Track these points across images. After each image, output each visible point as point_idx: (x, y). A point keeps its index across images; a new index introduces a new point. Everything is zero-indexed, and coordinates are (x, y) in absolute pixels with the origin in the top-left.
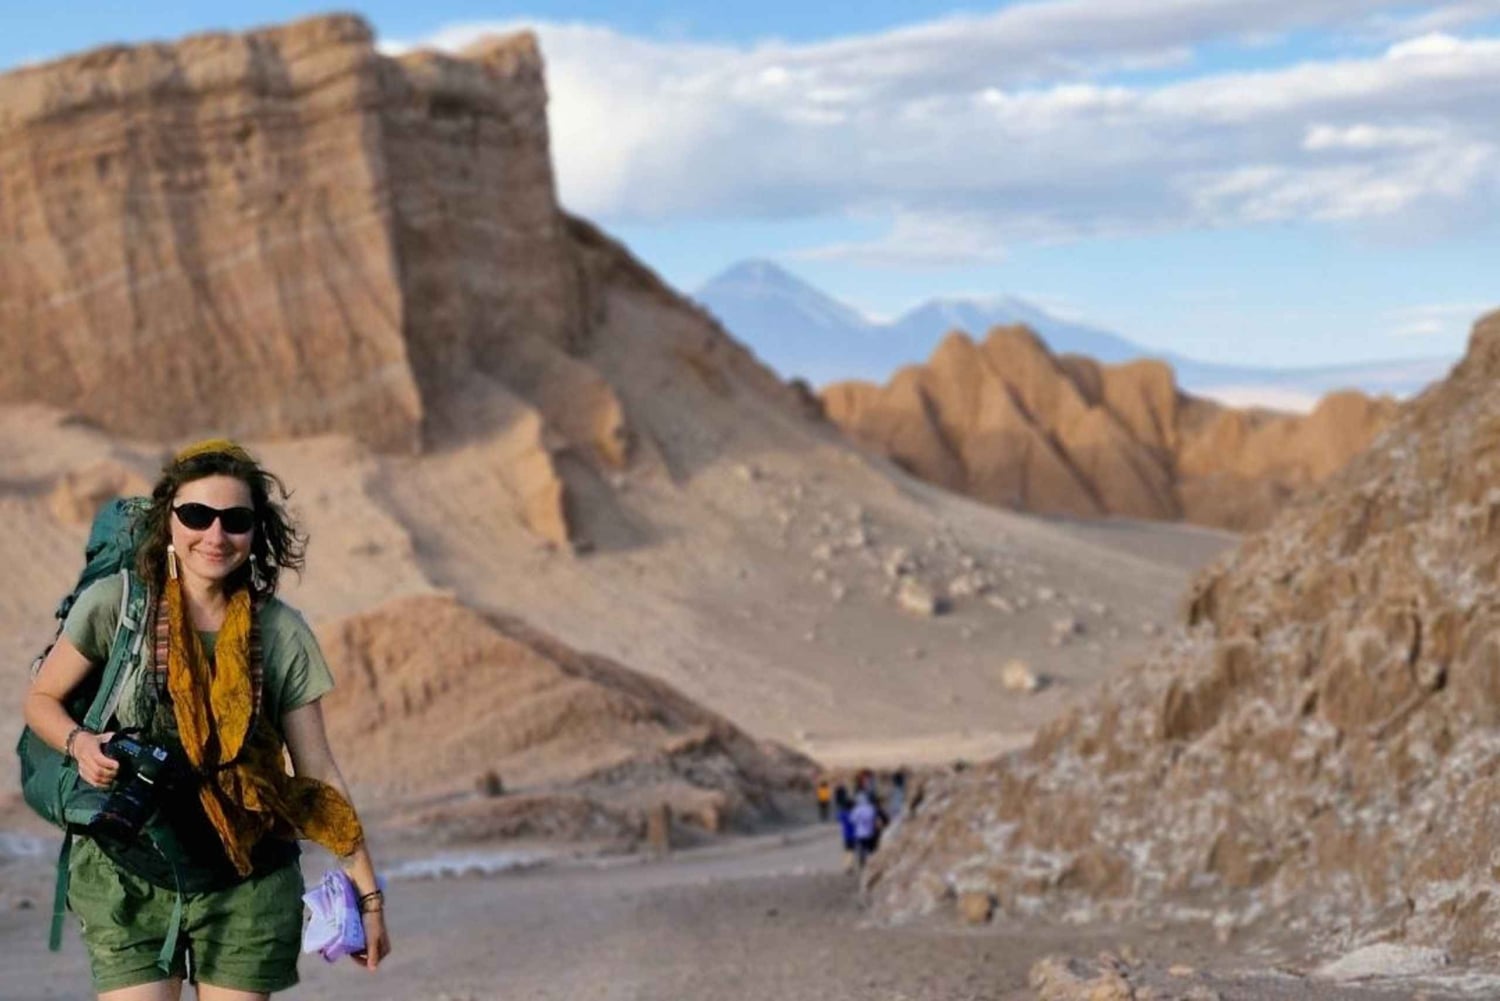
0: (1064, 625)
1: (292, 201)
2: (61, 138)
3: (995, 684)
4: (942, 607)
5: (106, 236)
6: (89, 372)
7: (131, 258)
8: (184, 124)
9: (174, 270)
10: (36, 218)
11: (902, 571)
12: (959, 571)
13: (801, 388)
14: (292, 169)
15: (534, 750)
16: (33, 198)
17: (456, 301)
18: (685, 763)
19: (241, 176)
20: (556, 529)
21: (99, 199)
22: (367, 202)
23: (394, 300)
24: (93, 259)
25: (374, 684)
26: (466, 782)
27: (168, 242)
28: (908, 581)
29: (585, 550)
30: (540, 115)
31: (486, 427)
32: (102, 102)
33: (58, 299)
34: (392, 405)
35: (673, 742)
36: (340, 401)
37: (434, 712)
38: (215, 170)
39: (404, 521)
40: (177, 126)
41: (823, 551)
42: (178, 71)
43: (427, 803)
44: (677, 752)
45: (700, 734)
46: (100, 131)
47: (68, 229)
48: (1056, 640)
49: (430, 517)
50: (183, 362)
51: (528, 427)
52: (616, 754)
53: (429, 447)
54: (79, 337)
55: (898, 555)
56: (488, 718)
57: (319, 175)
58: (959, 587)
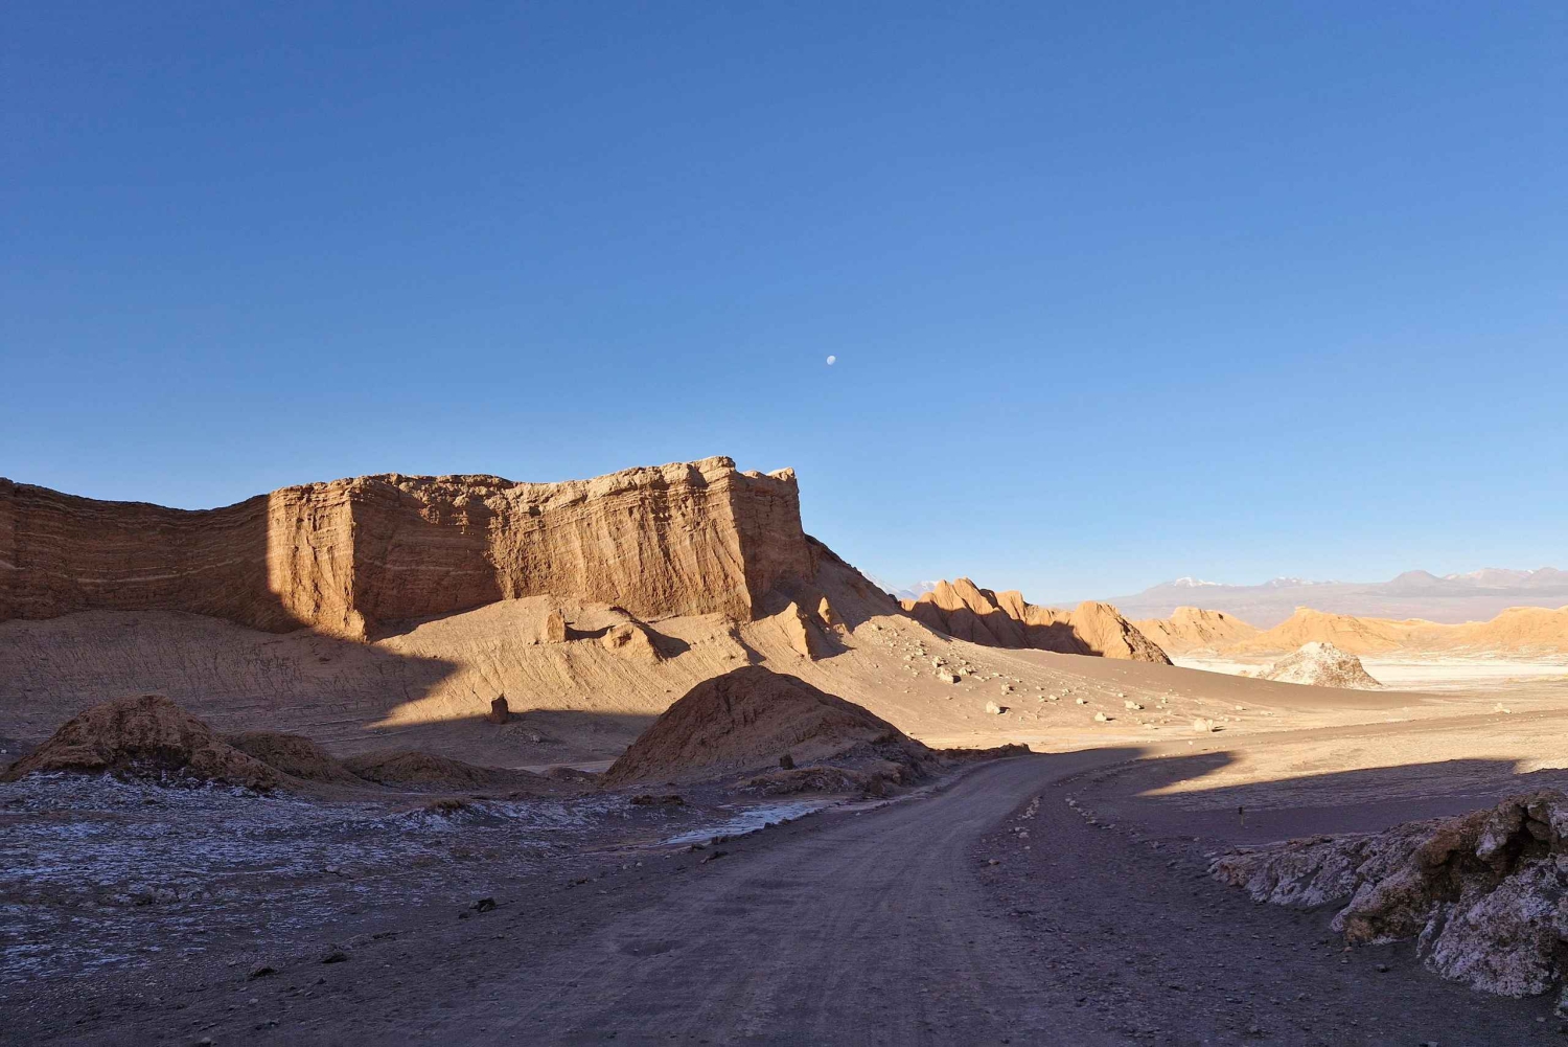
0: (1005, 688)
1: (702, 524)
2: (616, 501)
3: (982, 711)
4: (957, 679)
5: (631, 534)
6: (622, 590)
7: (640, 545)
8: (663, 495)
9: (657, 550)
10: (604, 532)
11: (939, 665)
12: (961, 666)
13: (892, 596)
14: (702, 512)
15: (807, 742)
16: (603, 523)
17: (764, 562)
18: (880, 748)
19: (683, 515)
20: (804, 650)
21: (630, 525)
22: (731, 525)
23: (741, 560)
24: (625, 546)
25: (729, 710)
26: (774, 760)
27: (655, 539)
28: (941, 668)
29: (815, 658)
30: (796, 497)
31: (778, 609)
32: (632, 487)
33: (611, 562)
34: (740, 600)
35: (873, 737)
36: (718, 601)
37: (758, 723)
38: (673, 512)
39: (745, 646)
40: (661, 497)
41: (908, 658)
42: (662, 477)
43: (755, 773)
44: (874, 743)
45: (886, 734)
46: (631, 498)
47: (617, 533)
48: (1003, 693)
49: (755, 645)
50: (658, 585)
51: (793, 607)
52: (847, 744)
53: (755, 618)
54: (619, 576)
55: (936, 660)
56: (784, 726)
57: (713, 514)
58: (961, 672)
